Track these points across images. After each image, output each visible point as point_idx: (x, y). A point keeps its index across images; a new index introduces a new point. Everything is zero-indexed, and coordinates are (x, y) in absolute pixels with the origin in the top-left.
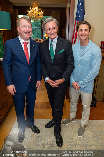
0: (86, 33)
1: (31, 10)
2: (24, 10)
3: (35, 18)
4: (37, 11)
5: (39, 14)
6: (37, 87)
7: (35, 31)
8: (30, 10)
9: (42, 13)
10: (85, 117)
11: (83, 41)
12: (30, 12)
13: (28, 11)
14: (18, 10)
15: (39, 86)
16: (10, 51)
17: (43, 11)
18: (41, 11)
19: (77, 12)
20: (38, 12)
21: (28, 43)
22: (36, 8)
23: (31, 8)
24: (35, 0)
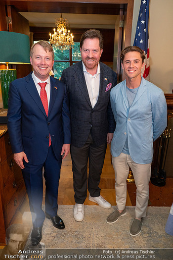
1: (55, 33)
3: (61, 45)
4: (64, 34)
5: (68, 39)
6: (62, 154)
7: (59, 65)
8: (53, 33)
9: (73, 37)
10: (142, 204)
12: (53, 36)
13: (50, 34)
14: (33, 33)
15: (66, 154)
16: (19, 98)
17: (74, 35)
18: (71, 35)
20: (66, 36)
21: (46, 83)
22: (64, 29)
23: (54, 30)
24: (61, 17)
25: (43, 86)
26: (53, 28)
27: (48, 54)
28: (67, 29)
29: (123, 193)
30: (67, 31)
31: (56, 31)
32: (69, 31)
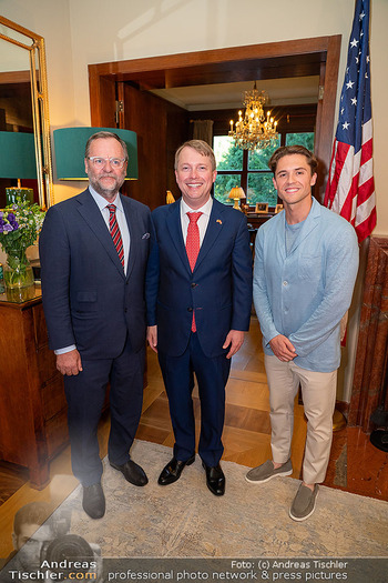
1: (241, 119)
3: (252, 141)
4: (257, 120)
5: (265, 129)
8: (236, 120)
9: (276, 124)
12: (237, 124)
13: (232, 122)
18: (272, 120)
20: (262, 123)
22: (256, 111)
23: (240, 113)
24: (255, 87)
26: (237, 110)
28: (265, 109)
29: (284, 430)
30: (265, 114)
31: (243, 115)
32: (269, 113)
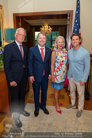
0: (77, 41)
1: (43, 28)
2: (38, 28)
3: (46, 33)
4: (47, 28)
9: (51, 29)
11: (75, 47)
13: (41, 29)
14: (35, 28)
17: (52, 28)
18: (50, 28)
19: (74, 27)
20: (48, 29)
22: (47, 26)
23: (43, 26)
24: (46, 21)
25: (42, 49)
27: (45, 37)
28: (49, 26)
29: (74, 97)
31: (44, 27)
32: (50, 27)
